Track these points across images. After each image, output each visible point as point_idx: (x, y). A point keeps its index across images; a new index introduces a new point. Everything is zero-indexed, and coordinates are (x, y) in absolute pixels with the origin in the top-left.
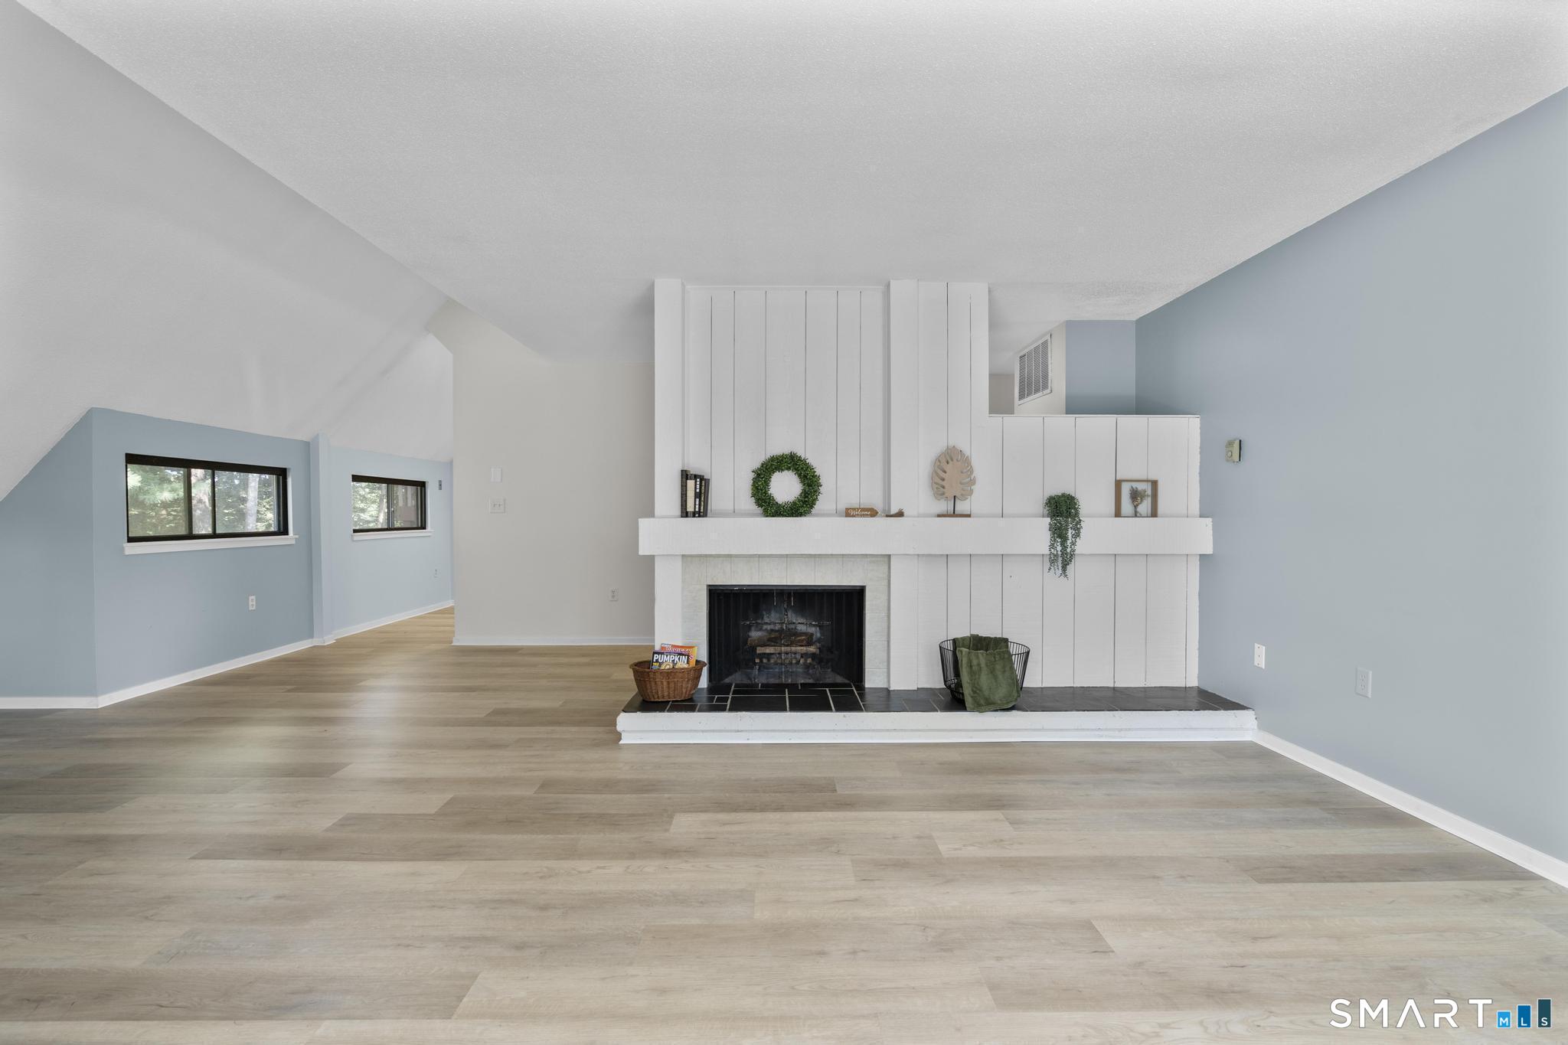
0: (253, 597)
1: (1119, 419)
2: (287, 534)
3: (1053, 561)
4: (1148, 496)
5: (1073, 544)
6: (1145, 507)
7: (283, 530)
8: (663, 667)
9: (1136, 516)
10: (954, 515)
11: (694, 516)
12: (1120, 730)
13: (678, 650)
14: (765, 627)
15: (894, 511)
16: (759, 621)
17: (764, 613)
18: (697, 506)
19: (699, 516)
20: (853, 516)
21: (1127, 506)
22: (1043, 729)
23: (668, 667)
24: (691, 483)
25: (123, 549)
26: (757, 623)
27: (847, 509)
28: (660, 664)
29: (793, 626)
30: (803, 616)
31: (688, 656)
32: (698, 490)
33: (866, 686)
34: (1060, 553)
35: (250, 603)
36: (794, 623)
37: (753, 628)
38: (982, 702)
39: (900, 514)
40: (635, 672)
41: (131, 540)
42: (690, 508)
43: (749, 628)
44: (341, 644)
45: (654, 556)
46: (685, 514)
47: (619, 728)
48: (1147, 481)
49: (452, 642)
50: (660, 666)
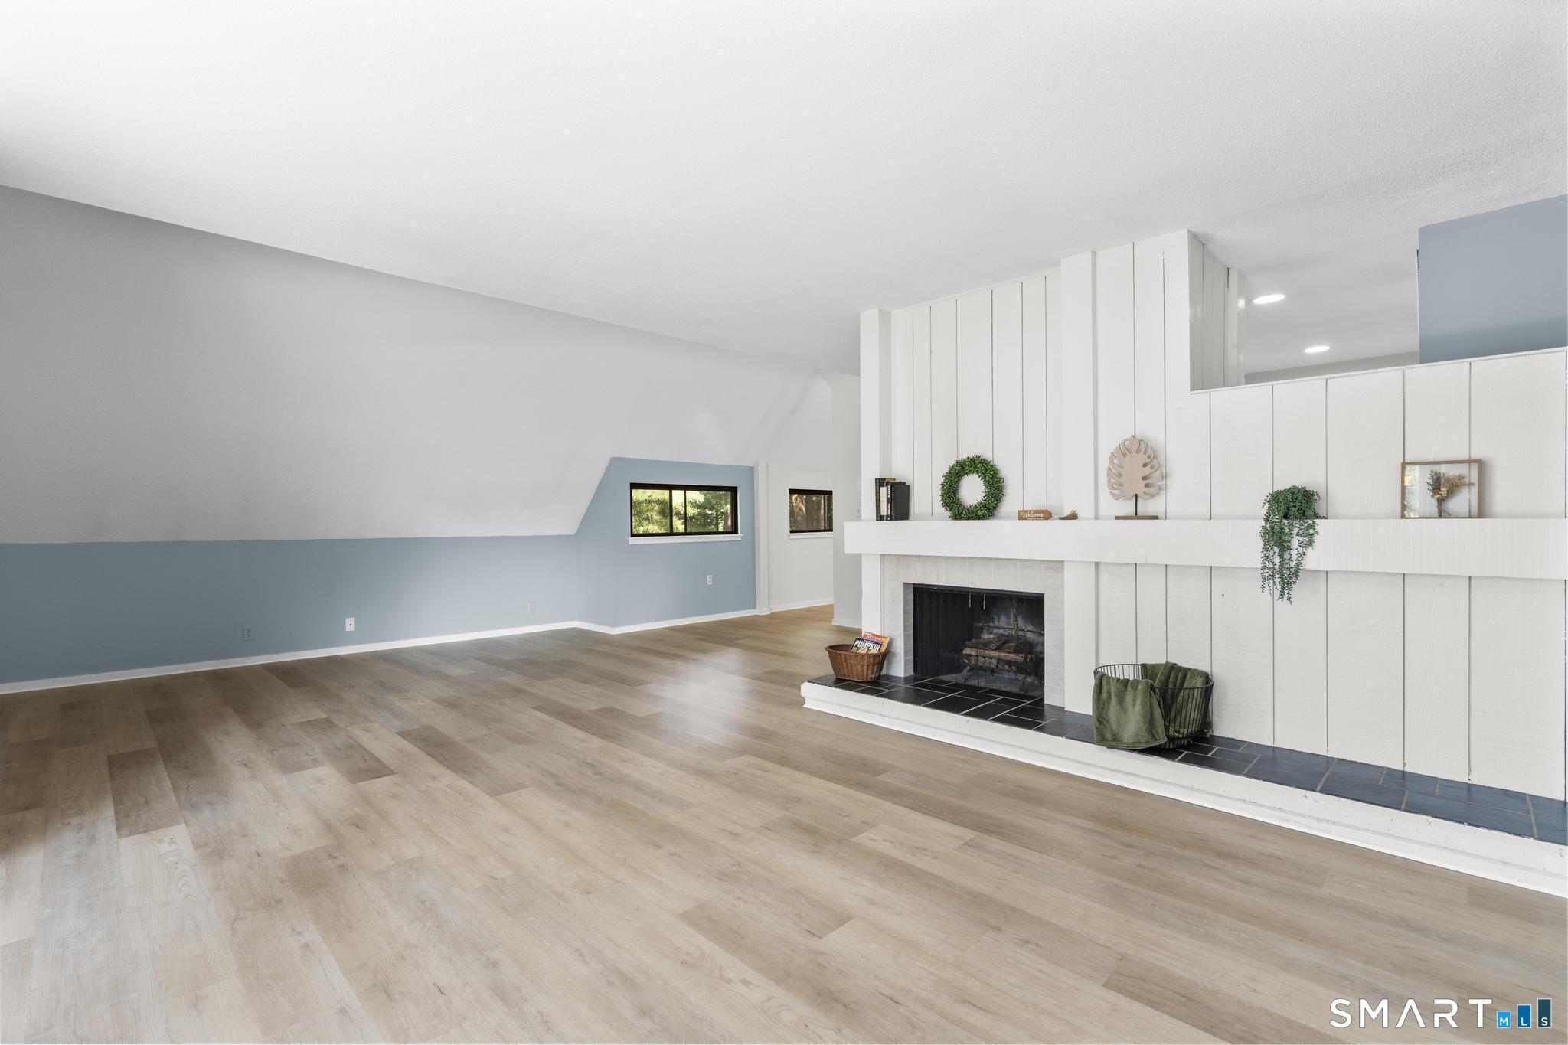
0: (711, 576)
1: (1407, 371)
2: (737, 533)
3: (1266, 578)
4: (1470, 484)
5: (1302, 555)
6: (1462, 501)
7: (735, 531)
8: (859, 651)
9: (1440, 516)
10: (1136, 516)
11: (887, 520)
12: (1319, 820)
13: (876, 639)
14: (995, 631)
15: (1067, 513)
16: (991, 624)
17: (995, 616)
18: (889, 511)
19: (891, 519)
20: (1026, 519)
21: (1421, 499)
22: (1192, 789)
23: (863, 652)
24: (883, 490)
25: (628, 540)
26: (988, 626)
27: (1019, 512)
28: (858, 648)
29: (1020, 633)
30: (1032, 624)
31: (881, 645)
32: (889, 496)
33: (1046, 702)
34: (1277, 567)
35: (708, 580)
36: (1023, 630)
37: (985, 631)
38: (1109, 737)
39: (1073, 516)
40: (829, 652)
41: (633, 535)
42: (884, 512)
43: (981, 630)
44: (774, 616)
45: (861, 554)
46: (880, 518)
47: (803, 694)
48: (1470, 462)
49: (831, 622)
50: (857, 650)
